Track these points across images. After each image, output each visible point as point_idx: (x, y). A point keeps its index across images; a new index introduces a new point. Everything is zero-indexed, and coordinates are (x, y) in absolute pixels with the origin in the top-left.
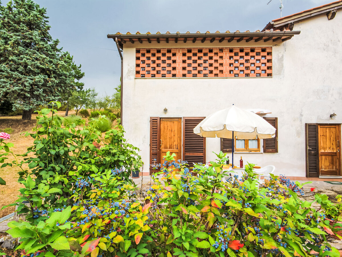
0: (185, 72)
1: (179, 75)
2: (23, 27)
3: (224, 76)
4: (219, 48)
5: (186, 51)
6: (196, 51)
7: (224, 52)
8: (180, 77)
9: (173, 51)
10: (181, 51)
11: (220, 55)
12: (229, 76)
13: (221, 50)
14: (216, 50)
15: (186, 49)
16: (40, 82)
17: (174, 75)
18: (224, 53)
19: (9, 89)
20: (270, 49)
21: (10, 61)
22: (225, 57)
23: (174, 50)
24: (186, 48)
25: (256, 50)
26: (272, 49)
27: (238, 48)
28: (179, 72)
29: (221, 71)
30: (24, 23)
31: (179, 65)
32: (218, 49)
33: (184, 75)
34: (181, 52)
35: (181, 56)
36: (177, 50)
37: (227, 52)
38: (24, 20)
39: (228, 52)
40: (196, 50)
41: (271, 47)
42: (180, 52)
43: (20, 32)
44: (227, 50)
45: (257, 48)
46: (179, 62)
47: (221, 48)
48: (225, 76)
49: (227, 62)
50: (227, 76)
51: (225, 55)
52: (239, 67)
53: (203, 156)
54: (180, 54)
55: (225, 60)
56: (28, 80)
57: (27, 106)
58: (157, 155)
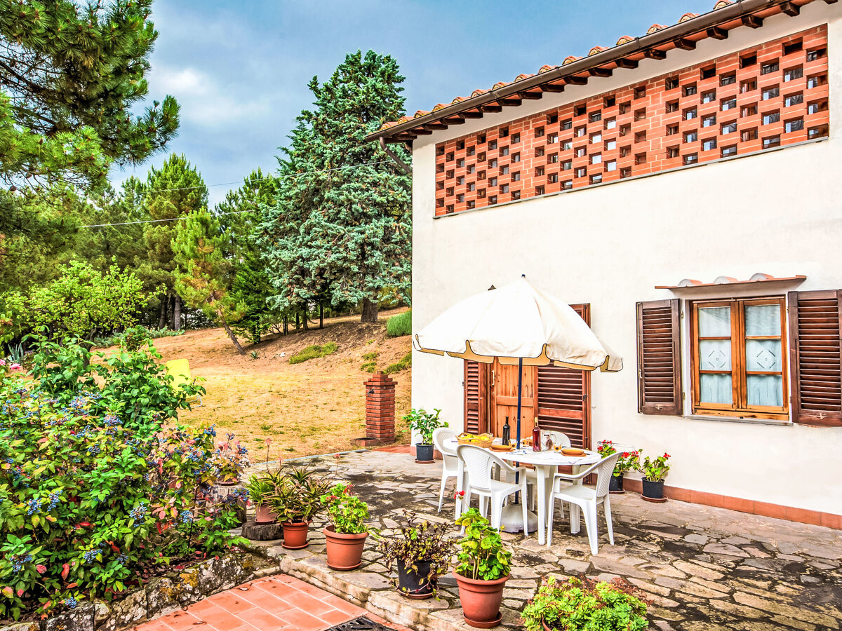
0: (543, 180)
1: (528, 191)
2: (350, 121)
3: (649, 171)
4: (632, 86)
5: (543, 122)
6: (570, 114)
7: (650, 92)
8: (530, 196)
9: (512, 131)
10: (531, 125)
11: (636, 105)
12: (664, 168)
13: (640, 90)
14: (626, 94)
15: (543, 116)
16: (374, 236)
17: (516, 196)
18: (650, 96)
19: (323, 262)
20: (817, 36)
21: (327, 201)
22: (654, 108)
23: (515, 127)
24: (544, 113)
25: (761, 54)
26: (825, 34)
27: (695, 67)
28: (528, 184)
29: (641, 157)
30: (350, 112)
31: (527, 164)
32: (630, 89)
33: (540, 190)
34: (531, 128)
35: (532, 138)
36: (521, 125)
37: (657, 90)
38: (352, 105)
39: (661, 90)
40: (568, 111)
41: (824, 27)
42: (528, 128)
43: (345, 133)
44: (658, 85)
45: (764, 48)
46: (528, 157)
47: (640, 83)
48: (654, 170)
49: (659, 124)
50: (659, 169)
51: (653, 103)
52: (699, 128)
53: (581, 422)
54: (530, 132)
55: (653, 120)
56: (354, 236)
57: (356, 292)
58: (477, 410)
